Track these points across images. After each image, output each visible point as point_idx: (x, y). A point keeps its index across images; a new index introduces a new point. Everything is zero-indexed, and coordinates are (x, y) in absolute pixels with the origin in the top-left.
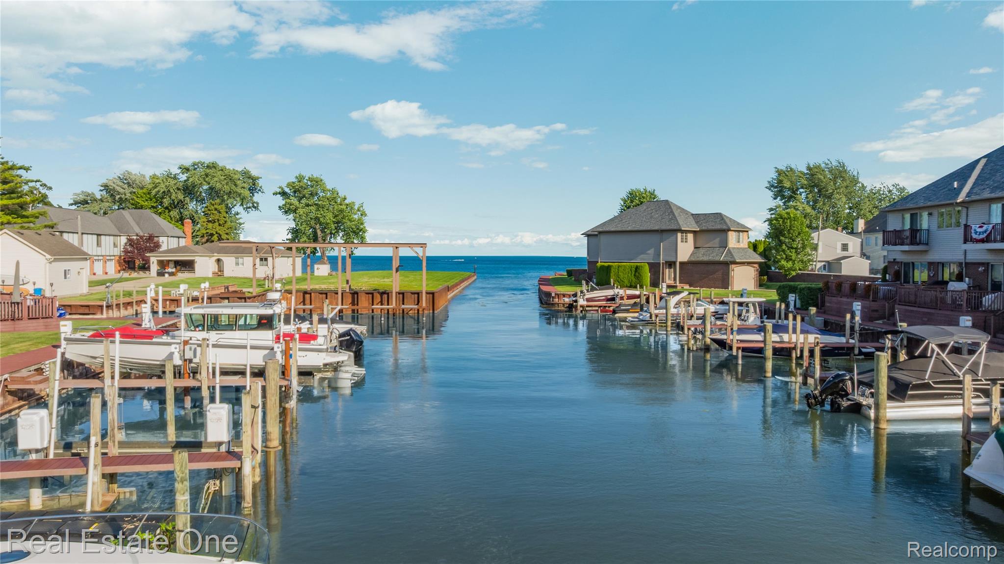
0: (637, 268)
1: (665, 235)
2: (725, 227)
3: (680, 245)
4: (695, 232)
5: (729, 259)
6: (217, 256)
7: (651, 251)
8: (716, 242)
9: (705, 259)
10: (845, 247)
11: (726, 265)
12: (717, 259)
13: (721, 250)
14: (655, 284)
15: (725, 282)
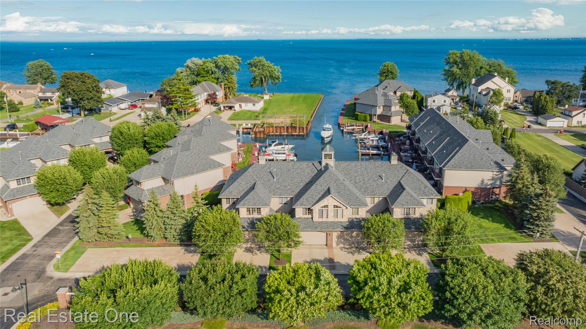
1: (374, 107)
2: (391, 105)
3: (378, 110)
4: (383, 106)
5: (390, 115)
6: (239, 103)
7: (369, 111)
8: (388, 109)
9: (385, 114)
10: (445, 101)
13: (390, 112)
14: (371, 120)
15: (389, 121)
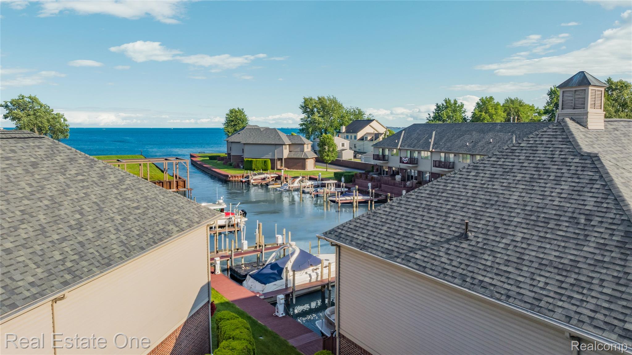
0: (265, 162)
1: (277, 146)
2: (303, 143)
3: (284, 151)
4: (289, 145)
5: (305, 157)
7: (270, 154)
8: (299, 149)
9: (295, 157)
10: (343, 145)
11: (304, 159)
12: (300, 157)
13: (302, 152)
14: (273, 168)
15: (303, 167)
